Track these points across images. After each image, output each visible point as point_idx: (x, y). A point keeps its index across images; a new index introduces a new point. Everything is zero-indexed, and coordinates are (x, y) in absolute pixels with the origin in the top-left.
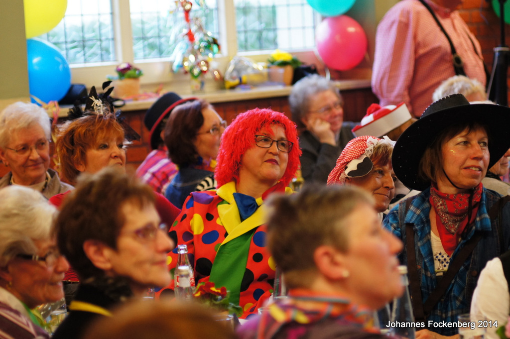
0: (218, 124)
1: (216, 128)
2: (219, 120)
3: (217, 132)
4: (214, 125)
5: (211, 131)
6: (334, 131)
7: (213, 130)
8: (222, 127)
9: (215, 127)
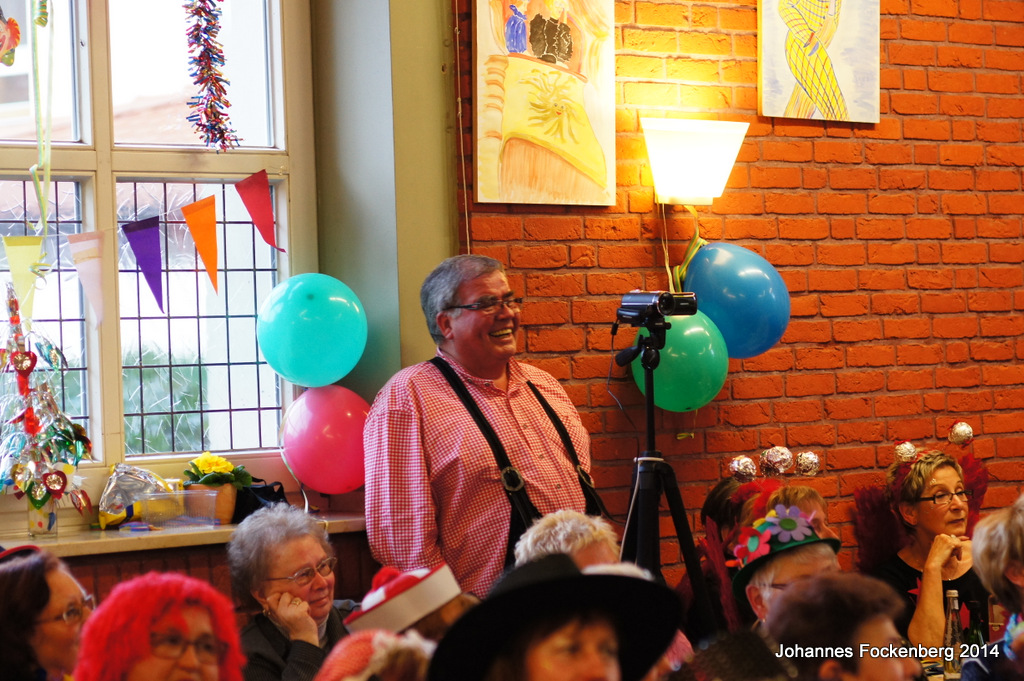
0: (79, 602)
1: (75, 610)
2: (80, 593)
3: (77, 618)
4: (71, 604)
5: (65, 616)
6: (316, 617)
7: (68, 614)
8: (87, 608)
9: (71, 608)
